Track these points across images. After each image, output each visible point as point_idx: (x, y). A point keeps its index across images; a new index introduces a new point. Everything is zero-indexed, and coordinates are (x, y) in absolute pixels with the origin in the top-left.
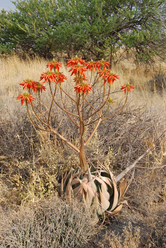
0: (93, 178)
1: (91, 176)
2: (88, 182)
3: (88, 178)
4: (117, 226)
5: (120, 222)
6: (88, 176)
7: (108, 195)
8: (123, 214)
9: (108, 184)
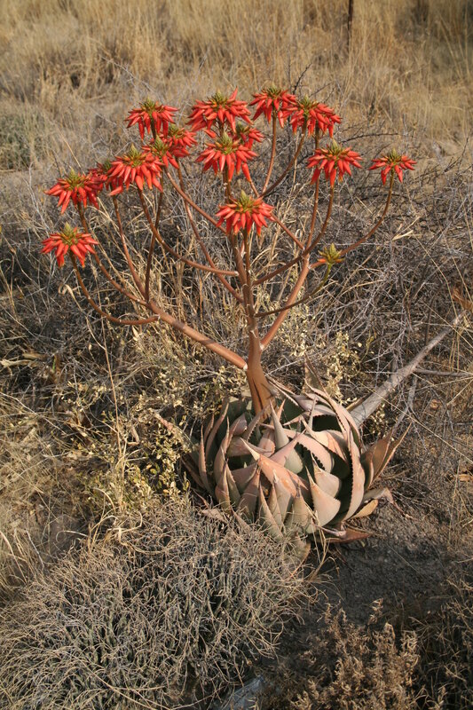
0: (291, 439)
1: (285, 434)
2: (277, 450)
3: (275, 440)
4: (362, 559)
5: (370, 549)
6: (274, 434)
7: (335, 482)
8: (380, 523)
9: (334, 451)
